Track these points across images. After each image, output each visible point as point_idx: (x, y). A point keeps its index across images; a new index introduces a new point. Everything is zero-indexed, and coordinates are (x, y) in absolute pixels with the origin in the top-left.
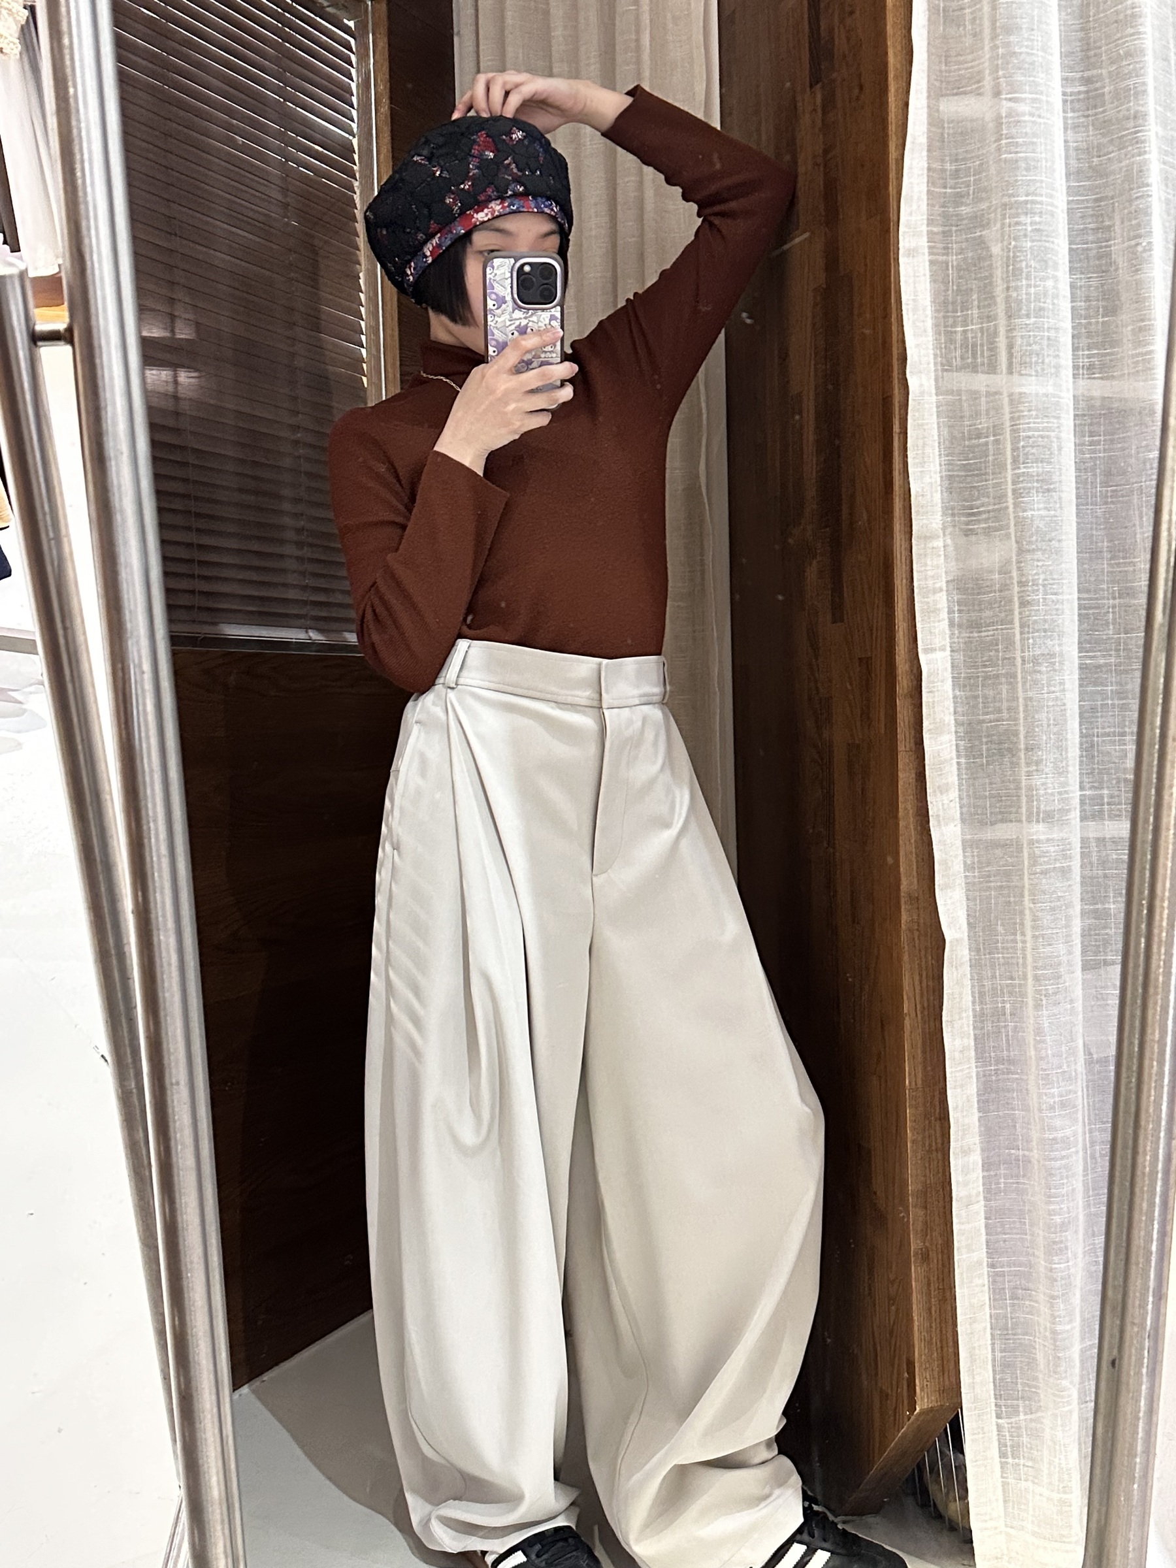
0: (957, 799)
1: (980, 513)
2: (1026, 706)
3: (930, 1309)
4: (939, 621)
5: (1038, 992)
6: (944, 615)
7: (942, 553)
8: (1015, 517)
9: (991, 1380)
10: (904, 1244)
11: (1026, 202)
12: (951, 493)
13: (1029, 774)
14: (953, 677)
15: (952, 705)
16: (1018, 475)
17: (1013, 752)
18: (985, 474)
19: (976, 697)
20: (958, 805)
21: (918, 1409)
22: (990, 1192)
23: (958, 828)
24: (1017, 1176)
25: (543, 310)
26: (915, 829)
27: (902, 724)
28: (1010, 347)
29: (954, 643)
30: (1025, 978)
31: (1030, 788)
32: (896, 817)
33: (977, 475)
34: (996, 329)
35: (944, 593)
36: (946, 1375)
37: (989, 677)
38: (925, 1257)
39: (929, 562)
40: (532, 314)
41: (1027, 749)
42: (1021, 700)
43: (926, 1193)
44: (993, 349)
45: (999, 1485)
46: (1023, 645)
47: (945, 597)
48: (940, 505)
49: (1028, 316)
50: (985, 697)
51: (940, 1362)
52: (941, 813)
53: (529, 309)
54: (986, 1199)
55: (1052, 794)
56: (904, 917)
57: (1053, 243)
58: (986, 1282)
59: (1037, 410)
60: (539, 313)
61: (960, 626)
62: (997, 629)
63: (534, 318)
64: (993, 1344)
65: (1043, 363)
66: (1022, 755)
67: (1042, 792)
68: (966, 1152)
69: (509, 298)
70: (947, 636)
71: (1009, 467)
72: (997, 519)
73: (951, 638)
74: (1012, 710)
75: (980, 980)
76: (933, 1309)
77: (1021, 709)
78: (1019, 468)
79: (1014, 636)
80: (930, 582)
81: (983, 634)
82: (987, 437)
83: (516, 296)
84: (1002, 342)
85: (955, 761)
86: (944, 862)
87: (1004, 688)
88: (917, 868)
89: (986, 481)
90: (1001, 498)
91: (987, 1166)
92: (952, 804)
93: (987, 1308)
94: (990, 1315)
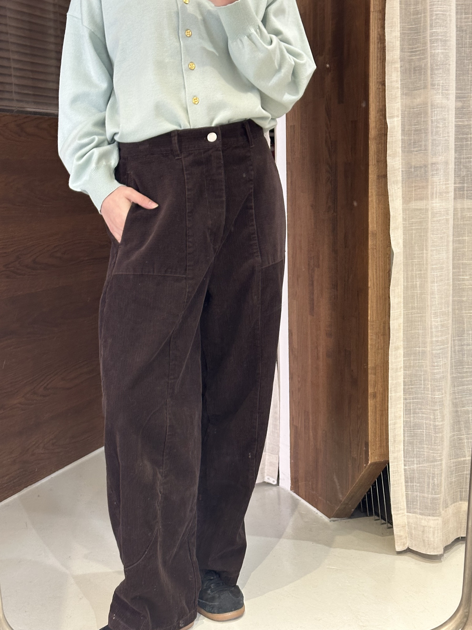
1: (416, 51)
2: (432, 143)
4: (396, 103)
5: (432, 276)
6: (399, 100)
7: (399, 70)
8: (431, 53)
9: (403, 449)
10: (366, 390)
12: (404, 41)
13: (433, 176)
14: (402, 130)
15: (401, 143)
16: (432, 33)
17: (425, 165)
18: (420, 32)
19: (411, 140)
20: (402, 190)
21: (369, 462)
22: (406, 367)
23: (402, 201)
24: (419, 360)
26: (376, 201)
29: (403, 113)
30: (427, 270)
31: (433, 182)
33: (416, 33)
36: (382, 448)
37: (417, 130)
38: (375, 396)
41: (432, 164)
42: (430, 141)
43: (375, 368)
45: (405, 494)
46: (432, 114)
47: (400, 92)
48: (399, 47)
50: (415, 140)
51: (380, 442)
52: (394, 194)
54: (404, 370)
55: (443, 185)
56: (370, 242)
58: (402, 406)
61: (406, 106)
64: (404, 434)
66: (430, 167)
67: (438, 184)
68: (397, 349)
73: (401, 111)
74: (426, 146)
75: (407, 271)
76: (377, 419)
77: (430, 145)
78: (433, 29)
79: (428, 111)
85: (401, 169)
86: (395, 217)
87: (423, 136)
89: (420, 35)
90: (425, 44)
91: (406, 355)
92: (399, 190)
93: (402, 418)
94: (404, 421)
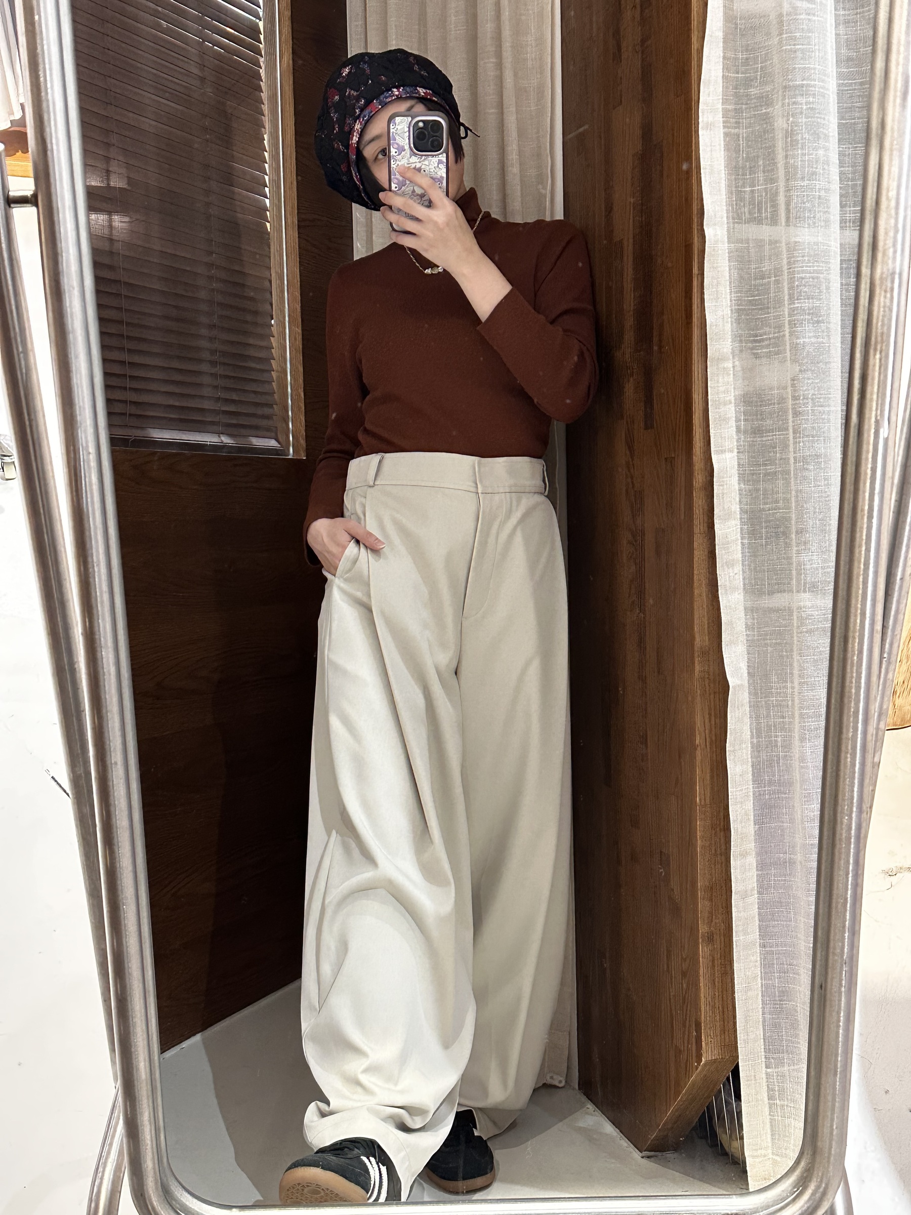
0: (741, 572)
1: (762, 340)
2: (797, 496)
3: (714, 981)
4: (728, 428)
5: (803, 728)
6: (733, 423)
7: (732, 372)
8: (790, 343)
9: (762, 1037)
10: (694, 930)
11: (802, 86)
12: (739, 324)
13: (798, 552)
14: (739, 474)
15: (738, 496)
16: (793, 310)
17: (786, 534)
18: (768, 308)
19: (757, 490)
20: (741, 576)
21: (703, 1060)
22: (762, 888)
23: (741, 597)
24: (785, 875)
25: (433, 156)
26: (707, 596)
27: (697, 512)
28: (788, 204)
29: (741, 445)
30: (793, 716)
31: (799, 564)
32: (692, 587)
33: (761, 309)
34: (777, 189)
35: (733, 405)
36: (726, 1033)
37: (769, 474)
38: (710, 939)
39: (720, 380)
40: (425, 159)
41: (797, 532)
42: (793, 493)
43: (712, 888)
44: (775, 206)
45: (768, 1121)
46: (795, 448)
47: (733, 408)
48: (730, 333)
49: (803, 179)
50: (765, 490)
51: (722, 1023)
52: (727, 583)
53: (422, 156)
54: (759, 893)
55: (817, 569)
56: (697, 668)
57: (824, 119)
58: (759, 959)
59: (810, 256)
60: (430, 158)
61: (745, 432)
62: (775, 435)
63: (426, 162)
64: (763, 1008)
65: (814, 217)
66: (793, 536)
67: (808, 567)
68: (744, 855)
69: (407, 147)
70: (735, 440)
71: (786, 302)
72: (776, 345)
73: (737, 441)
74: (787, 500)
75: (758, 717)
76: (716, 980)
77: (793, 499)
78: (794, 303)
79: (789, 440)
80: (721, 396)
81: (764, 439)
82: (770, 278)
83: (412, 145)
84: (781, 199)
85: (740, 541)
86: (730, 623)
87: (780, 483)
88: (708, 627)
89: (768, 313)
90: (780, 327)
91: (762, 866)
92: (737, 576)
93: (759, 979)
94: (762, 985)
